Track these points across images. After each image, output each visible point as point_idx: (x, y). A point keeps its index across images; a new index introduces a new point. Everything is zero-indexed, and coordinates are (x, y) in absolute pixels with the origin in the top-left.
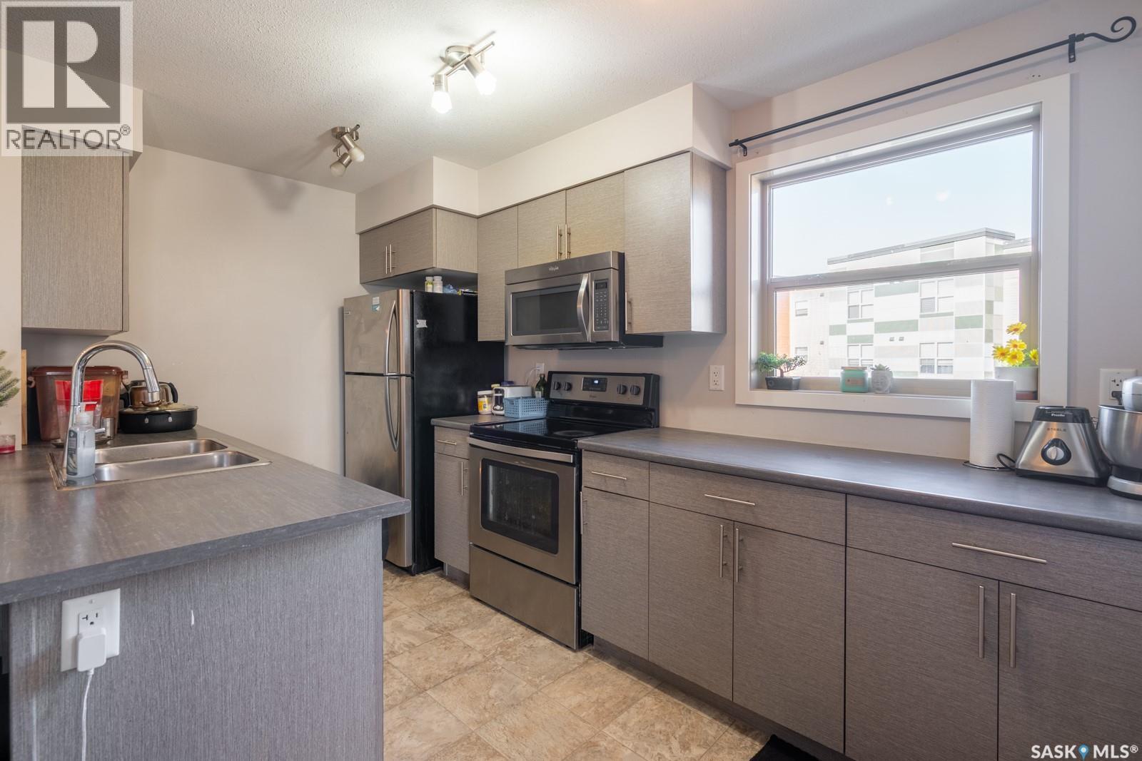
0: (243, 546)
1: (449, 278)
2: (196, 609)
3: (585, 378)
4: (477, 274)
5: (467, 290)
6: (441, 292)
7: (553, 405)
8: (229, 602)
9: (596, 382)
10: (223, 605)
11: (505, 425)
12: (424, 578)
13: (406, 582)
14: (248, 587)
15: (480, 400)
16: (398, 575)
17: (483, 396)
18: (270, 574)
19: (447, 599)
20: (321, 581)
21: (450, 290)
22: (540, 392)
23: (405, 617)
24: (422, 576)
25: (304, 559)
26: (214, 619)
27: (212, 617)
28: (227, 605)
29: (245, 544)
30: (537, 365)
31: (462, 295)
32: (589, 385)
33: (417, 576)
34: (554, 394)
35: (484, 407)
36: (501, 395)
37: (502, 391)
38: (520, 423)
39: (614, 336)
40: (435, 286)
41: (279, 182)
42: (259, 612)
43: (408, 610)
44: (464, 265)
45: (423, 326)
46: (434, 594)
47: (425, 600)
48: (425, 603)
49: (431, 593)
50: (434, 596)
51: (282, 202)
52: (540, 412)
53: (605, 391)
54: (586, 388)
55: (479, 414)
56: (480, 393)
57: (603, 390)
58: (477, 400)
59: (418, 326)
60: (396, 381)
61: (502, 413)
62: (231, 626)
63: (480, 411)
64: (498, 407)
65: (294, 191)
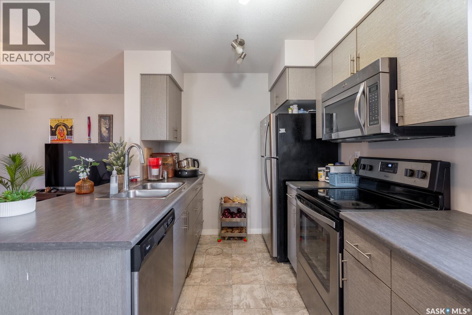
0: (34, 249)
1: (301, 105)
2: (29, 273)
3: (382, 162)
4: (315, 100)
5: (312, 110)
6: (297, 113)
7: (362, 180)
8: (43, 274)
9: (390, 165)
10: (41, 275)
11: (329, 189)
12: (282, 266)
13: (273, 265)
14: (52, 268)
15: (319, 173)
16: (272, 260)
17: (321, 171)
18: (62, 265)
19: (284, 285)
20: (89, 276)
21: (302, 111)
22: (354, 171)
23: (258, 286)
24: (283, 264)
25: (80, 261)
26: (36, 280)
27: (36, 279)
28: (42, 275)
29: (35, 248)
30: (356, 152)
31: (309, 113)
32: (385, 168)
33: (280, 263)
34: (362, 172)
35: (321, 177)
36: (328, 170)
37: (329, 168)
38: (336, 189)
39: (385, 128)
40: (294, 110)
41: (236, 75)
42: (57, 283)
43: (262, 282)
44: (307, 96)
45: (283, 132)
46: (281, 278)
47: (274, 280)
48: (273, 282)
49: (280, 277)
50: (280, 280)
51: (236, 84)
52: (353, 184)
53: (396, 173)
54: (382, 170)
55: (318, 180)
56: (319, 169)
57: (395, 172)
58: (317, 173)
59: (280, 132)
60: (270, 160)
61: (328, 181)
62: (44, 286)
63: (319, 179)
64: (327, 178)
65: (242, 78)
